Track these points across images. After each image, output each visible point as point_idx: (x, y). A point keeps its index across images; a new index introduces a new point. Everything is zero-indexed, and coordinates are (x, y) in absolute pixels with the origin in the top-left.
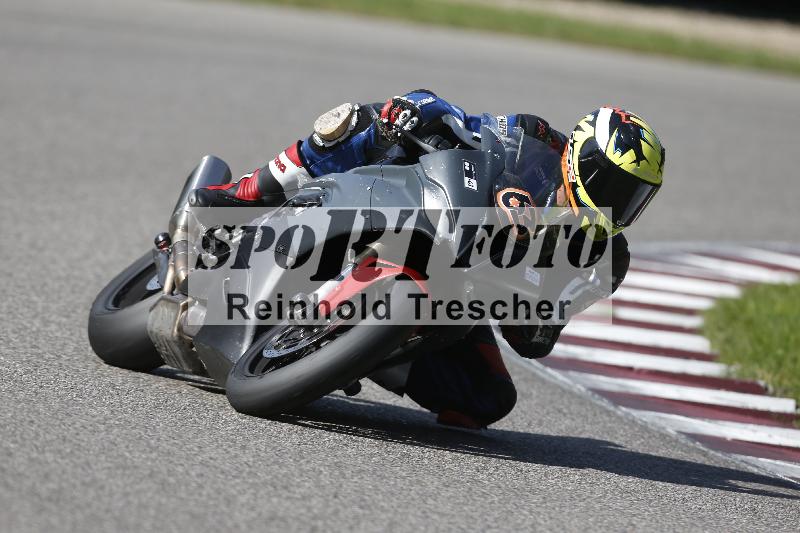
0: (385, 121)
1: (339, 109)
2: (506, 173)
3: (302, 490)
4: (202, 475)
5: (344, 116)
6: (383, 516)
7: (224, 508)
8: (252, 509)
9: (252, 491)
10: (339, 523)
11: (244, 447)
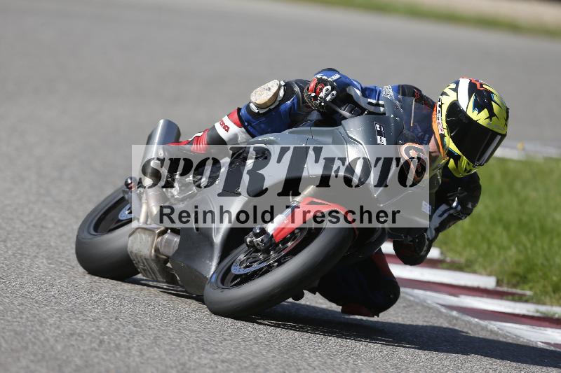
0: (313, 95)
1: (269, 84)
2: (405, 131)
3: (93, 314)
4: (22, 304)
5: (274, 90)
6: (150, 332)
7: (38, 328)
8: (58, 327)
9: (58, 315)
10: (119, 337)
11: (52, 285)
